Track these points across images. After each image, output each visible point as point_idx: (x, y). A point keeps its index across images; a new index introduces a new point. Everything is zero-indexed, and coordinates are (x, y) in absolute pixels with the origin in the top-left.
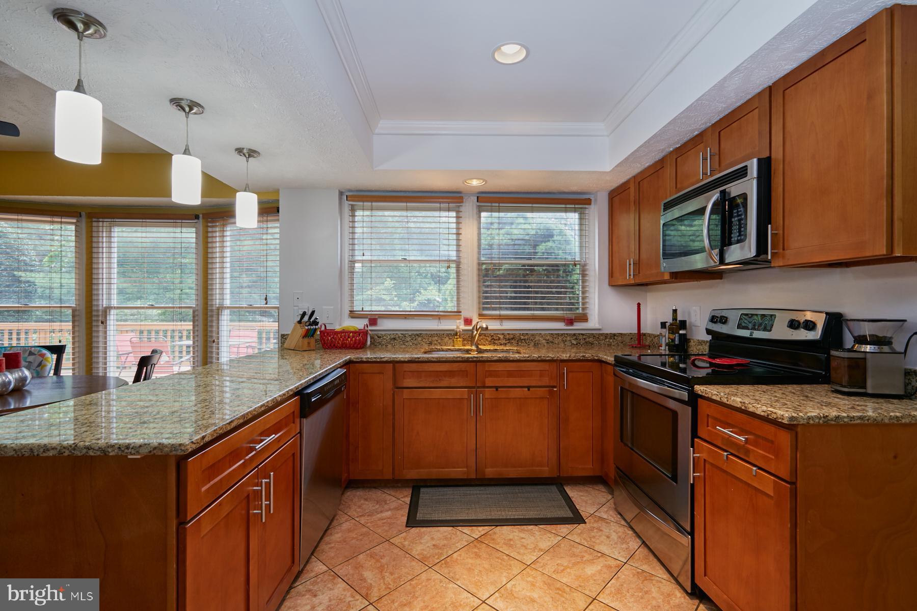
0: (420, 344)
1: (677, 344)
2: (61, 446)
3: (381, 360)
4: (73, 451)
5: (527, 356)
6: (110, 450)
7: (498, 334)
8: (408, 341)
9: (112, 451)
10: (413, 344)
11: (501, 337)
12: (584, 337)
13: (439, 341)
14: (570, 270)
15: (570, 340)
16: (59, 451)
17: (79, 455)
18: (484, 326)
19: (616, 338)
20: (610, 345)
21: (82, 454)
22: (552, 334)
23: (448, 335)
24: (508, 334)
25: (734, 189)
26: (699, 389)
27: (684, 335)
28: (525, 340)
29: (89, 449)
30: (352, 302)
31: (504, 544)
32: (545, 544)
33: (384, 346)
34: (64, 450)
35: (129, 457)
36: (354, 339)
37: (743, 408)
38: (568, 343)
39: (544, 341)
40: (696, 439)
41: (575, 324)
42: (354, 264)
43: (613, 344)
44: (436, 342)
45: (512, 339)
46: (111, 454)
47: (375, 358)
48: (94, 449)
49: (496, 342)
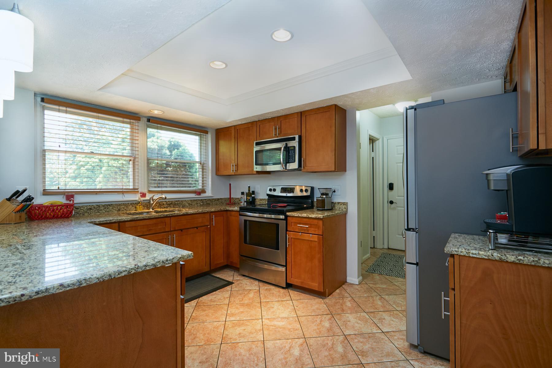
0: (111, 211)
1: (251, 201)
2: (129, 269)
3: (110, 221)
4: (137, 270)
5: (197, 211)
6: (158, 264)
7: (163, 202)
8: (101, 210)
9: (159, 264)
10: (106, 211)
11: (165, 203)
12: (206, 201)
13: (125, 208)
14: (192, 166)
15: (200, 203)
16: (129, 272)
17: (141, 271)
18: (164, 197)
19: (219, 200)
20: (217, 204)
21: (142, 270)
22: (191, 200)
23: (131, 204)
24: (168, 201)
25: (291, 144)
26: (288, 214)
27: (254, 197)
28: (177, 204)
29: (146, 266)
30: (44, 182)
31: (210, 302)
32: (227, 295)
33: (82, 215)
34: (131, 270)
35: (166, 266)
36: (61, 210)
37: (307, 217)
38: (199, 205)
39: (187, 204)
40: (287, 232)
41: (202, 194)
42: (45, 152)
43: (218, 203)
44: (123, 209)
45: (171, 204)
46: (158, 266)
47: (106, 221)
48: (149, 266)
49: (162, 206)
